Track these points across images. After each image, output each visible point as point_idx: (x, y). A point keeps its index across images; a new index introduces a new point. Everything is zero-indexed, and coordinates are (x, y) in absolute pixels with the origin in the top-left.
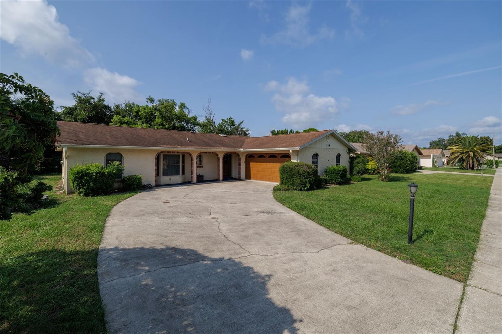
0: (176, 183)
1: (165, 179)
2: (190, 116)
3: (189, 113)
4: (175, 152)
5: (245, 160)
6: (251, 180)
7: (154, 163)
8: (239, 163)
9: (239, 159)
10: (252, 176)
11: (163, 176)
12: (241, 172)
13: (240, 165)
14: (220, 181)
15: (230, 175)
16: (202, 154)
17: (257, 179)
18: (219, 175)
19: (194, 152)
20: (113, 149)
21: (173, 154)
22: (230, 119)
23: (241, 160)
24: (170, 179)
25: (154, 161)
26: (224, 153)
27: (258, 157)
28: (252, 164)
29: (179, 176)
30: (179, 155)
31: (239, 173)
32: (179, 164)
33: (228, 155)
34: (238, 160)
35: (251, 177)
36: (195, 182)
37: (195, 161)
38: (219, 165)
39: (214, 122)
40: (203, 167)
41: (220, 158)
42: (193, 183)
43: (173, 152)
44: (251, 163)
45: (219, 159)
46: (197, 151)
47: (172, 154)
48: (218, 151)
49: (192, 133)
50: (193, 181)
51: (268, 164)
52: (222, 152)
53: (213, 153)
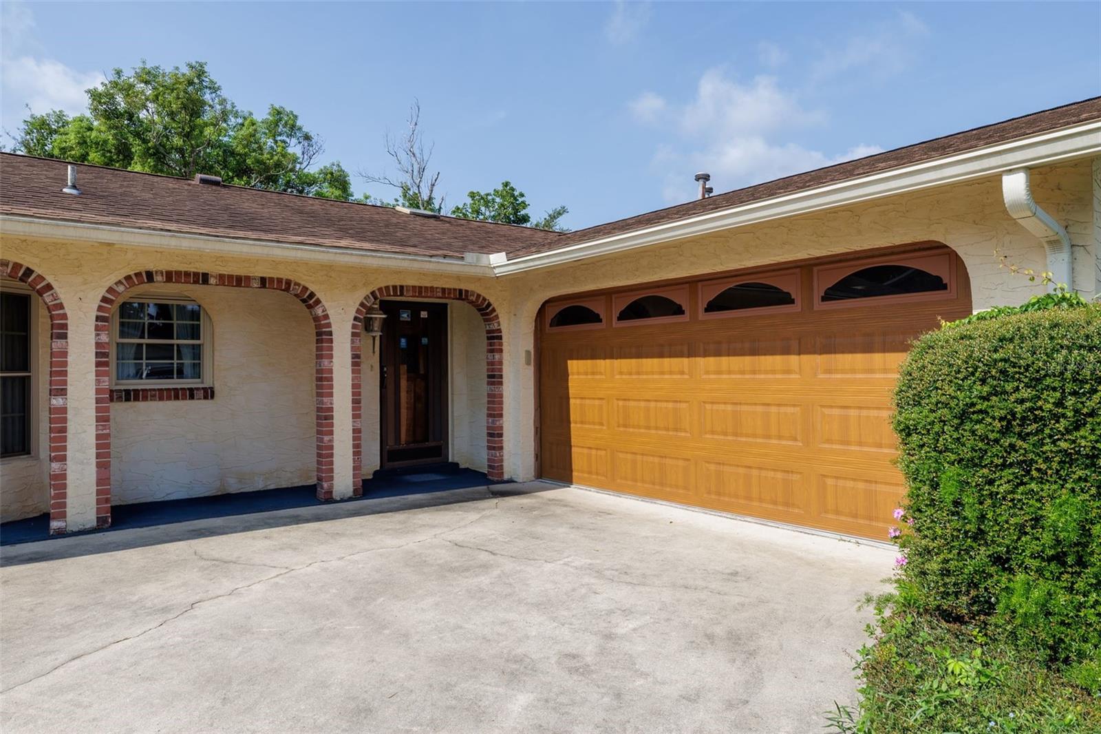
2: (313, 168)
3: (309, 154)
5: (530, 345)
6: (574, 493)
8: (491, 363)
9: (494, 338)
10: (579, 456)
12: (506, 432)
13: (495, 377)
14: (329, 500)
15: (440, 449)
17: (611, 481)
18: (325, 455)
22: (508, 191)
23: (505, 347)
26: (366, 291)
27: (623, 316)
28: (580, 372)
31: (495, 435)
33: (424, 314)
34: (483, 343)
35: (574, 466)
36: (91, 519)
37: (91, 339)
38: (323, 381)
39: (437, 207)
40: (209, 393)
41: (334, 329)
42: (62, 534)
44: (573, 365)
45: (323, 336)
48: (312, 273)
49: (203, 181)
50: (63, 516)
51: (703, 363)
52: (348, 280)
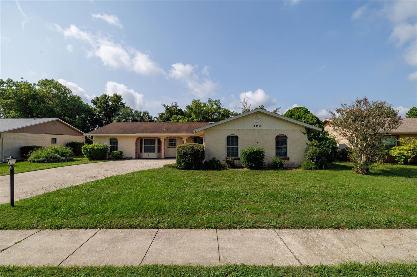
0: (152, 158)
1: (145, 155)
4: (148, 137)
7: (135, 144)
11: (145, 153)
16: (176, 138)
19: (162, 136)
20: (113, 136)
21: (147, 138)
24: (149, 155)
25: (135, 143)
29: (155, 153)
30: (155, 139)
32: (155, 145)
36: (163, 158)
37: (163, 143)
41: (184, 141)
42: (161, 159)
43: (147, 137)
46: (164, 136)
47: (149, 138)
48: (182, 136)
52: (186, 136)
53: (177, 137)
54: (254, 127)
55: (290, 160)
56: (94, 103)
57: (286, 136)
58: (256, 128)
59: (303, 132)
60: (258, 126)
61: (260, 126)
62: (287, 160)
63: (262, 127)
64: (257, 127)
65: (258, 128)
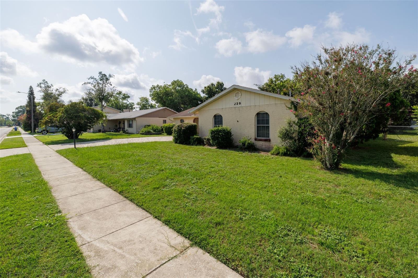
54: (235, 105)
55: (271, 143)
56: (203, 92)
57: (267, 114)
58: (236, 106)
59: (288, 106)
60: (239, 104)
61: (240, 103)
62: (269, 142)
63: (243, 105)
64: (237, 104)
65: (239, 105)
